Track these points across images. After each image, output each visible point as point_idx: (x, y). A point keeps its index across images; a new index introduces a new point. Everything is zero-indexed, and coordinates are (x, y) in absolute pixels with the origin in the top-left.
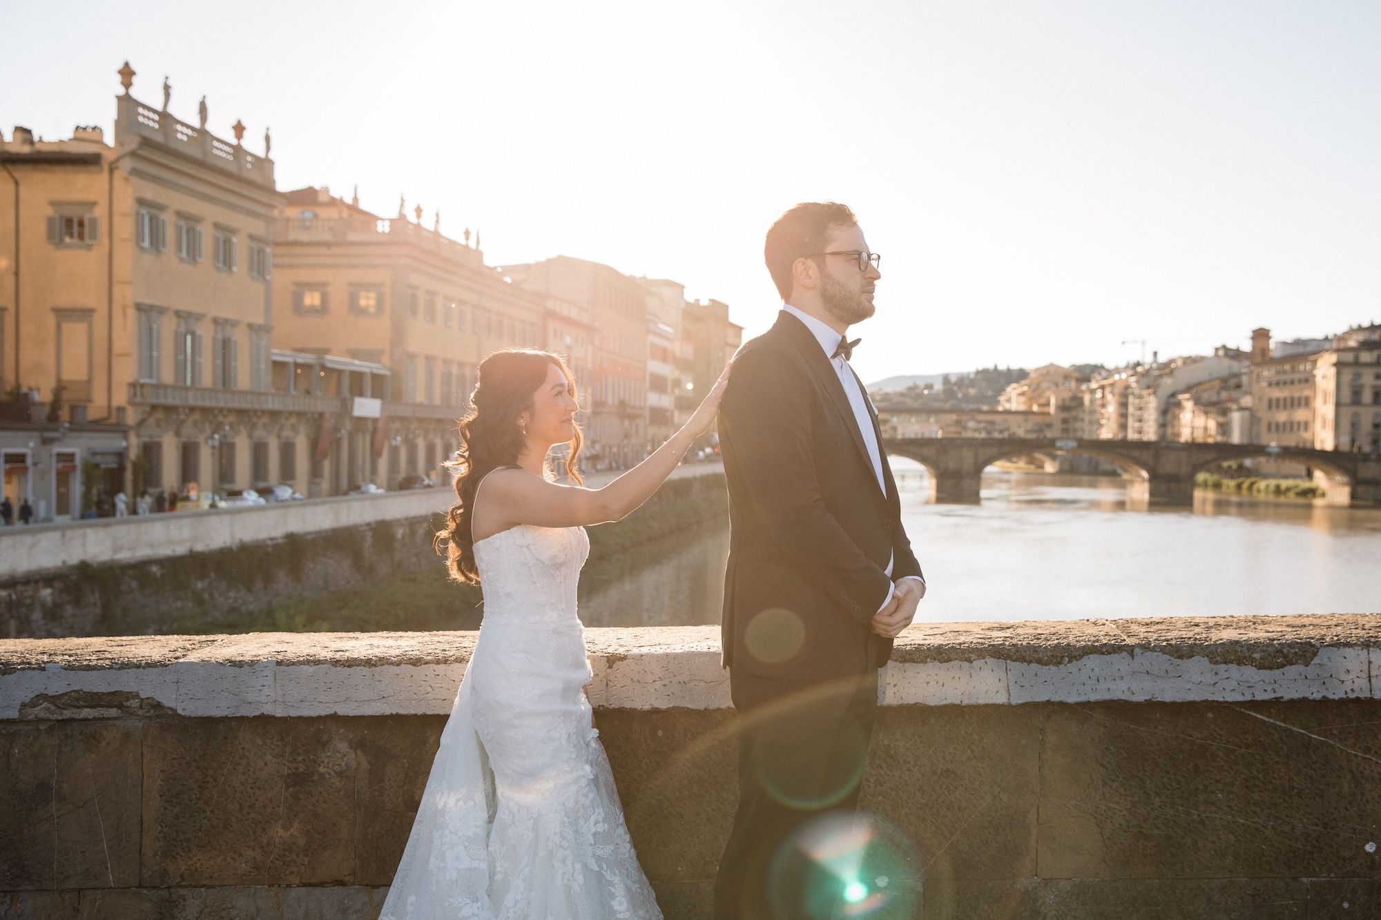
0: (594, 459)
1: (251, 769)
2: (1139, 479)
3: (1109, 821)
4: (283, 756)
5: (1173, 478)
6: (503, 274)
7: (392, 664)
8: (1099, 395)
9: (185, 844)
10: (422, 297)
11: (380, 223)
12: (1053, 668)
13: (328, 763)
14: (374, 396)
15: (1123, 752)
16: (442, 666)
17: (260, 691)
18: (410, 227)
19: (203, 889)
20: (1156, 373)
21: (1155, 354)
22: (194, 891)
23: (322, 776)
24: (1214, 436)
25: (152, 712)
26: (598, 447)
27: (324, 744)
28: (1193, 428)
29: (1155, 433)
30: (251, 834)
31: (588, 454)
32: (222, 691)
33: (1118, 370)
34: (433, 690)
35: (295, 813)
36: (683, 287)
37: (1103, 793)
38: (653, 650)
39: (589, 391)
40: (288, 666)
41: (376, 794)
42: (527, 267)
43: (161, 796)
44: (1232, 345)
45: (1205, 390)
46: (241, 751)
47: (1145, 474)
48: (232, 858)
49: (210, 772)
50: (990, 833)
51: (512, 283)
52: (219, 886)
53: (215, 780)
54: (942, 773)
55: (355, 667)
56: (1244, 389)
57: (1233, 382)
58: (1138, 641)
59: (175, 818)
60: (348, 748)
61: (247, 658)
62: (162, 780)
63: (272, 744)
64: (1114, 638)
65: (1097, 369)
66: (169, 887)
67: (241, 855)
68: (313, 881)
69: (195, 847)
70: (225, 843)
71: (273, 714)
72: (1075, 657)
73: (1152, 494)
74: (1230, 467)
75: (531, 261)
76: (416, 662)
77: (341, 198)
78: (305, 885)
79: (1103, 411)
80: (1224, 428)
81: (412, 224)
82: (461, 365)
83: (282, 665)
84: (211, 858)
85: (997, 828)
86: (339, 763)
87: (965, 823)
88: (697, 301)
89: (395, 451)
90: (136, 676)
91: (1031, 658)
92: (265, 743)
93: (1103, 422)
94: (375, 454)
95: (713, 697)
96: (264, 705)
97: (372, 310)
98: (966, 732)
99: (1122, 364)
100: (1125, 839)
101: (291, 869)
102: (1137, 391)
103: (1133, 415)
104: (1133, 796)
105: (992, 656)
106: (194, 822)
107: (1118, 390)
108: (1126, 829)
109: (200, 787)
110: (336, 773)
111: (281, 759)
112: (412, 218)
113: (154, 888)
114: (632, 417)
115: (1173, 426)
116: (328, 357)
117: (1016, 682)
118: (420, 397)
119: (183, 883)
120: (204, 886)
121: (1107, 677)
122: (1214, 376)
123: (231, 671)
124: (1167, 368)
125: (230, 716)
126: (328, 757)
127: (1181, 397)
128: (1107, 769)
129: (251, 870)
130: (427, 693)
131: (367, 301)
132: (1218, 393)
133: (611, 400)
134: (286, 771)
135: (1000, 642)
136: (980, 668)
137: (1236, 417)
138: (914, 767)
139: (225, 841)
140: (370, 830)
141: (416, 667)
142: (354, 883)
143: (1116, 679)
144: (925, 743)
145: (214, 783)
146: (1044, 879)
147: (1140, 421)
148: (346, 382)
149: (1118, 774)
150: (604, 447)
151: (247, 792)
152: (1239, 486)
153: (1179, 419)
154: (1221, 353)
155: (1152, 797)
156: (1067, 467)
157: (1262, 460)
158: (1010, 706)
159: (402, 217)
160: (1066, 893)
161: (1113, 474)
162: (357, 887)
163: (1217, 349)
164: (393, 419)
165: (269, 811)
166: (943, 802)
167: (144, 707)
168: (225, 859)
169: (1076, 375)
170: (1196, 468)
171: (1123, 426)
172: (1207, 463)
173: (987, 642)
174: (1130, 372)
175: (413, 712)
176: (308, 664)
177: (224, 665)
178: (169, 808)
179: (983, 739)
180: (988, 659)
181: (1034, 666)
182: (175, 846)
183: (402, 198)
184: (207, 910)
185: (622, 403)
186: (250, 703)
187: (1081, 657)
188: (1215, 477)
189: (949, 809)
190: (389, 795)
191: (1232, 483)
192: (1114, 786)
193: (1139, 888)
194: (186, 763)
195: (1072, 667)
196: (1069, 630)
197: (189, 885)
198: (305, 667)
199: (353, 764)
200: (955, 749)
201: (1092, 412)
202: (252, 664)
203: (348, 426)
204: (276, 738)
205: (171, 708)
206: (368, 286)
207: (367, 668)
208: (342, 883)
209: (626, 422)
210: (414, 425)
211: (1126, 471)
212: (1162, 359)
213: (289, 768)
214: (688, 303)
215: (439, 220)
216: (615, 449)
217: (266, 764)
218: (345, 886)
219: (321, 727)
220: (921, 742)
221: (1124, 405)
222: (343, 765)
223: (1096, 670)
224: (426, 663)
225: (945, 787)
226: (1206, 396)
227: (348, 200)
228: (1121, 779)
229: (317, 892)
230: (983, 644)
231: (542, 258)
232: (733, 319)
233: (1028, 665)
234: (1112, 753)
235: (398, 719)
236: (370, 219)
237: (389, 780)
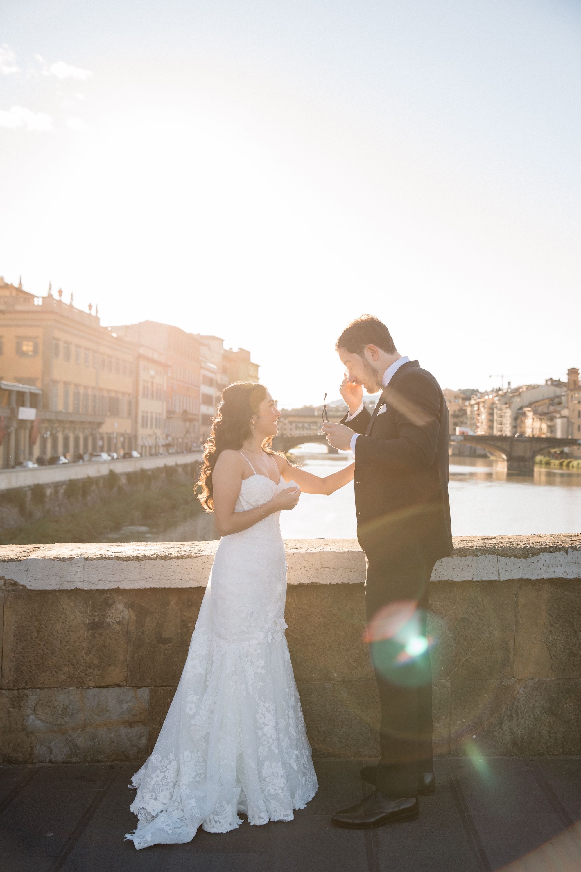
0: (168, 446)
1: (68, 620)
2: (501, 460)
3: (554, 646)
4: (86, 613)
5: (521, 459)
6: (111, 331)
7: (151, 559)
8: (476, 408)
9: (28, 664)
10: (61, 344)
11: (36, 300)
12: (523, 560)
13: (112, 616)
14: (31, 406)
15: (561, 607)
16: (180, 560)
17: (75, 575)
18: (55, 302)
19: (38, 690)
20: (511, 395)
21: (509, 383)
22: (33, 691)
23: (108, 624)
24: (545, 433)
25: (10, 587)
26: (170, 439)
27: (110, 606)
28: (533, 428)
29: (510, 431)
30: (67, 658)
31: (164, 443)
32: (53, 575)
33: (487, 393)
34: (175, 574)
35: (92, 645)
36: (223, 341)
37: (551, 630)
38: (299, 550)
39: (165, 404)
40: (91, 560)
41: (140, 634)
42: (127, 327)
43: (14, 636)
44: (556, 378)
45: (541, 406)
46: (61, 610)
47: (504, 457)
48: (55, 672)
49: (43, 622)
50: (488, 653)
51: (117, 337)
52: (48, 688)
53: (46, 627)
54: (460, 619)
55: (130, 561)
56: (563, 405)
57: (557, 400)
58: (569, 545)
59: (22, 649)
60: (124, 608)
61: (66, 556)
62: (15, 627)
63: (80, 606)
64: (555, 543)
65: (474, 392)
66: (18, 689)
67: (61, 670)
68: (102, 684)
69: (34, 665)
70: (51, 663)
71: (82, 588)
72: (535, 554)
73: (509, 469)
74: (555, 452)
75: (129, 324)
76: (165, 558)
77: (12, 284)
78: (97, 687)
79: (479, 418)
80: (552, 429)
81: (56, 300)
82: (86, 387)
83: (88, 560)
84: (43, 672)
85: (492, 651)
86: (118, 616)
87: (474, 647)
88: (231, 349)
89: (44, 441)
90: (3, 567)
91: (511, 555)
92: (75, 605)
93: (479, 424)
94: (32, 443)
95: (334, 577)
96: (77, 583)
97: (30, 353)
98: (474, 596)
99: (489, 389)
100: (563, 656)
101: (90, 678)
102: (499, 406)
103: (496, 420)
104: (567, 632)
105: (489, 554)
106: (34, 651)
107: (487, 405)
108: (564, 651)
109: (37, 631)
110: (116, 622)
111: (85, 614)
112: (56, 296)
113: (9, 689)
114: (191, 420)
115: (521, 427)
116: (3, 382)
117: (503, 568)
118: (60, 407)
119: (27, 687)
120: (39, 688)
121: (553, 565)
122: (545, 397)
123: (58, 563)
124: (517, 392)
125: (57, 589)
126: (113, 613)
127: (525, 409)
128: (552, 617)
129: (66, 678)
130: (172, 576)
131: (28, 347)
132: (548, 407)
133: (178, 410)
134: (88, 621)
135: (493, 546)
136: (483, 560)
137: (559, 422)
138: (445, 616)
139: (51, 662)
140: (136, 655)
141: (165, 561)
142: (126, 686)
143: (558, 566)
144: (451, 602)
145: (46, 629)
146: (518, 679)
147: (501, 424)
148: (14, 398)
149: (559, 619)
150: (173, 439)
151: (65, 634)
152: (561, 464)
153: (525, 423)
154: (549, 383)
155: (578, 632)
156: (457, 452)
157: (575, 448)
158: (499, 581)
159: (50, 296)
160: (531, 687)
161: (485, 456)
162: (128, 688)
163: (547, 381)
164: (43, 421)
165: (77, 644)
166: (461, 636)
167: (6, 584)
168: (51, 672)
169: (462, 396)
170: (535, 453)
171: (491, 427)
172: (542, 450)
173: (485, 546)
174: (495, 394)
175: (163, 587)
176: (103, 559)
177: (54, 560)
178: (19, 643)
179: (484, 600)
180: (487, 555)
181: (513, 559)
182: (22, 665)
183: (50, 284)
184: (40, 702)
185: (185, 412)
186: (69, 582)
187: (539, 554)
188: (547, 458)
189: (465, 640)
190: (147, 634)
191: (557, 462)
192: (556, 627)
193: (571, 684)
194: (29, 617)
195: (534, 559)
196: (528, 540)
197: (29, 688)
198: (101, 561)
199: (127, 617)
200: (468, 606)
201: (472, 418)
202: (71, 559)
203: (15, 425)
204: (82, 602)
205: (23, 585)
206: (28, 338)
207: (137, 562)
208: (119, 686)
209: (187, 424)
210: (56, 425)
211: (492, 455)
212: (514, 386)
213: (90, 620)
214: (225, 351)
215: (73, 298)
216: (180, 440)
217: (76, 617)
218: (122, 687)
219: (109, 596)
220: (449, 602)
221: (491, 414)
222: (121, 617)
223: (547, 561)
224: (171, 559)
225: (462, 627)
226: (540, 409)
227: (16, 285)
228: (560, 622)
229: (104, 690)
230: (483, 547)
231: (136, 322)
232: (253, 360)
233: (510, 558)
234: (555, 608)
235: (154, 591)
236: (29, 297)
237: (148, 626)
